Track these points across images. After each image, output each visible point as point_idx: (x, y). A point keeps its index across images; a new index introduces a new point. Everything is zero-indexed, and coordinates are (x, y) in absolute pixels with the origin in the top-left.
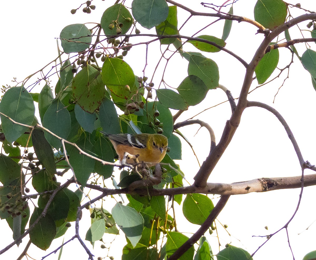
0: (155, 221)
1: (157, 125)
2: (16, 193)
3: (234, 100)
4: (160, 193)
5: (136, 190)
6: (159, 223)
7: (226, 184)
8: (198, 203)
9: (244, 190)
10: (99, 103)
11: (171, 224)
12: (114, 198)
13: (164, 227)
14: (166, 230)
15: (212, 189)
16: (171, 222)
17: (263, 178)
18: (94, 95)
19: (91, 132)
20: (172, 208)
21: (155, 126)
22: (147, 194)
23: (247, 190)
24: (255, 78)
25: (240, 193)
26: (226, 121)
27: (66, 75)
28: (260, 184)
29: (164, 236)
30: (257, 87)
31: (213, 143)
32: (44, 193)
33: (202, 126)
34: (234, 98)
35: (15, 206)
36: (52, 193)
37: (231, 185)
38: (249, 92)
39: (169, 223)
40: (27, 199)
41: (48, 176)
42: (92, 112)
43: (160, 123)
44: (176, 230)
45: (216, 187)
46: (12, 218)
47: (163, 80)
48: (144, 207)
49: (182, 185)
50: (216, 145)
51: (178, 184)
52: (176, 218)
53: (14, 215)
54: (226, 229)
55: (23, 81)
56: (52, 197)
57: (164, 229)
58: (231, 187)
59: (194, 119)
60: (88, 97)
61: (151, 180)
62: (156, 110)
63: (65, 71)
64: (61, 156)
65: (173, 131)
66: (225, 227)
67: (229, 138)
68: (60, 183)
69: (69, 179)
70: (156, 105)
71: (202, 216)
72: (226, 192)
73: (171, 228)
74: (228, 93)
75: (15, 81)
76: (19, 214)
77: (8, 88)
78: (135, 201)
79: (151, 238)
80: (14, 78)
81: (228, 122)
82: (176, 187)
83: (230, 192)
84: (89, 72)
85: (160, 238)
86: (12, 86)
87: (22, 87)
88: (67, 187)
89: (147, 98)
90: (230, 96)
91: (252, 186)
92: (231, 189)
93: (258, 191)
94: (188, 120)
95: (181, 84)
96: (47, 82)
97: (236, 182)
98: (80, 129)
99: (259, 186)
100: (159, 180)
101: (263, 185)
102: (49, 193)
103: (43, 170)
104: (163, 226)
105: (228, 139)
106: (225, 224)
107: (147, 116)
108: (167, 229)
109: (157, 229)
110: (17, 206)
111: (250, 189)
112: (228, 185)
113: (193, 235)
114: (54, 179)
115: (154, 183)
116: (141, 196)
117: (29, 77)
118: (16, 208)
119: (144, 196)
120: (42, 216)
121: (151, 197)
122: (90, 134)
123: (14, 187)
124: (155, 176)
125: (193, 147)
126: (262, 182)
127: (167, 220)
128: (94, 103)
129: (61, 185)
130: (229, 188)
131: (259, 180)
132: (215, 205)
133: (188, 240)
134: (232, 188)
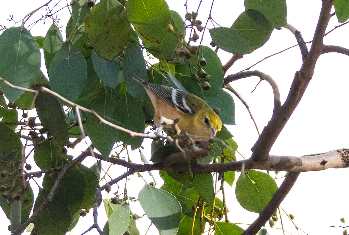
0: (198, 207)
1: (202, 78)
2: (13, 171)
3: (305, 43)
4: (206, 170)
5: (173, 165)
6: (204, 210)
7: (296, 157)
8: (256, 184)
9: (319, 166)
10: (121, 48)
11: (220, 211)
12: (141, 177)
13: (211, 216)
14: (213, 219)
15: (276, 164)
16: (220, 209)
17: (343, 150)
18: (115, 37)
19: (113, 86)
20: (221, 191)
21: (200, 78)
22: (188, 171)
23: (322, 166)
24: (334, 14)
25: (314, 169)
26: (295, 73)
27: (80, 10)
28: (340, 158)
29: (211, 228)
30: (336, 27)
31: (277, 102)
32: (50, 169)
33: (262, 79)
34: (306, 42)
35: (12, 188)
36: (60, 170)
37: (302, 159)
38: (325, 33)
39: (217, 210)
40: (28, 178)
41: (56, 148)
42: (111, 58)
43: (206, 75)
44: (226, 220)
45: (281, 161)
46: (9, 204)
47: (210, 17)
48: (184, 189)
49: (235, 159)
50: (282, 105)
51: (229, 158)
52: (227, 204)
53: (11, 199)
54: (292, 220)
55: (23, 20)
56: (61, 175)
57: (210, 218)
58: (300, 161)
59: (252, 70)
60: (106, 39)
61: (195, 152)
62: (202, 57)
63: (78, 4)
64: (71, 120)
65: (223, 87)
66: (291, 217)
67: (298, 95)
68: (72, 157)
69: (84, 150)
70: (201, 51)
71: (262, 201)
72: (295, 168)
73: (220, 217)
74: (297, 34)
75: (12, 20)
76: (18, 198)
77: (2, 30)
78: (172, 179)
79: (193, 230)
80: (10, 16)
81: (297, 74)
82: (226, 161)
83: (300, 167)
84: (109, 6)
85: (205, 231)
86: (7, 27)
87: (22, 28)
88: (81, 162)
89: (189, 42)
90: (300, 39)
91: (330, 160)
92: (301, 164)
93: (337, 167)
94: (243, 72)
95: (235, 22)
96: (55, 20)
97: (307, 155)
98: (99, 83)
99: (338, 159)
100: (205, 152)
101: (344, 159)
102: (56, 170)
103: (49, 140)
104: (208, 215)
105: (298, 97)
106: (291, 214)
107: (190, 66)
108: (215, 218)
109: (201, 218)
110: (14, 188)
111: (326, 164)
112: (297, 158)
113: (249, 226)
114: (65, 151)
115: (199, 156)
116: (180, 173)
117: (31, 14)
118: (13, 190)
119: (184, 173)
120: (47, 201)
121: (194, 175)
122: (113, 90)
123: (11, 163)
124: (200, 147)
125: (249, 108)
126: (343, 154)
127: (214, 206)
128: (113, 47)
129: (73, 159)
130: (299, 163)
131: (338, 151)
132: (279, 186)
133: (242, 232)
134: (303, 162)
